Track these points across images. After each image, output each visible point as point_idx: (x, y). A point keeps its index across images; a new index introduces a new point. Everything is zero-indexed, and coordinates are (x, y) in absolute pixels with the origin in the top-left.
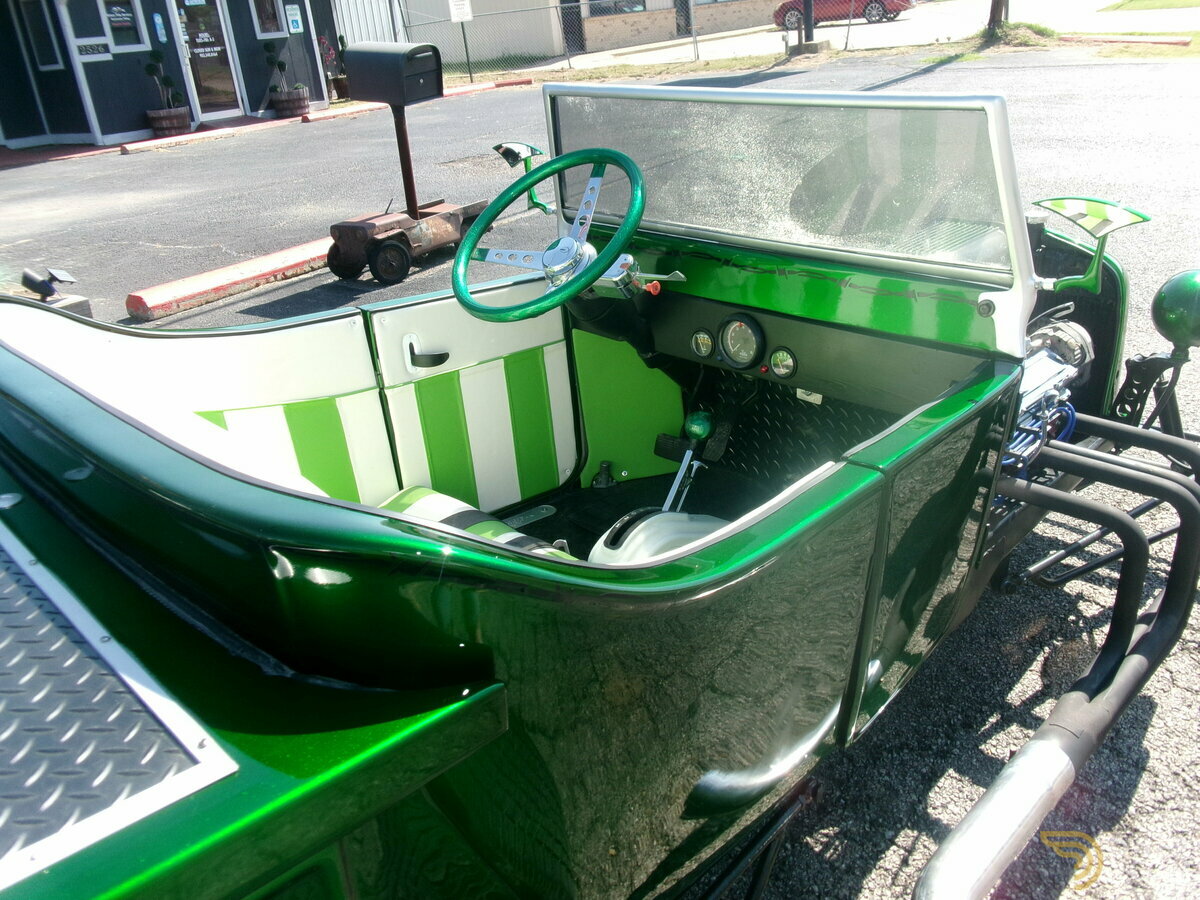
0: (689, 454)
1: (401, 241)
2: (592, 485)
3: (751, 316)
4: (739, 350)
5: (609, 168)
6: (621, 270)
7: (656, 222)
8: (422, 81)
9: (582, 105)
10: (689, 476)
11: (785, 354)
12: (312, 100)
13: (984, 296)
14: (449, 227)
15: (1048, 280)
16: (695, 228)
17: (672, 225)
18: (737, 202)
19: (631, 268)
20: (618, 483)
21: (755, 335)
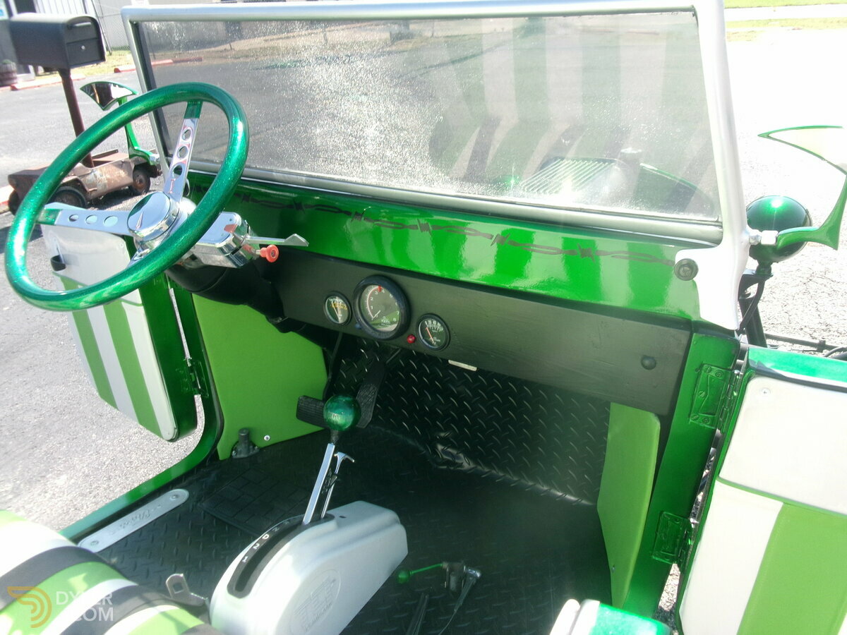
0: (331, 448)
1: (77, 187)
2: (231, 456)
3: (389, 277)
4: (380, 316)
5: (207, 106)
6: (226, 233)
7: (272, 171)
8: (83, 47)
9: (170, 32)
10: (333, 474)
11: (435, 322)
12: (20, 72)
13: (682, 255)
14: (122, 173)
15: (766, 233)
16: (318, 177)
17: (290, 173)
18: (364, 145)
19: (238, 230)
20: (261, 449)
21: (398, 301)
